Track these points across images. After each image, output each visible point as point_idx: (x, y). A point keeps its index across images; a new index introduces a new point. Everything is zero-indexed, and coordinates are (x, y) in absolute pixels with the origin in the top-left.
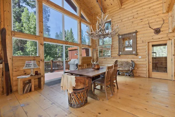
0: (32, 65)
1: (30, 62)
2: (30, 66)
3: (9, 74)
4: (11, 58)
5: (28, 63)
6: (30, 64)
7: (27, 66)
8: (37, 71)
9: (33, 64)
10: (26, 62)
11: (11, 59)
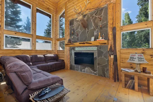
0: (135, 58)
1: (135, 55)
2: (134, 59)
3: (117, 64)
4: (119, 50)
5: (132, 56)
6: (135, 57)
7: (131, 59)
8: (146, 68)
9: (137, 58)
10: (131, 55)
11: (119, 52)
